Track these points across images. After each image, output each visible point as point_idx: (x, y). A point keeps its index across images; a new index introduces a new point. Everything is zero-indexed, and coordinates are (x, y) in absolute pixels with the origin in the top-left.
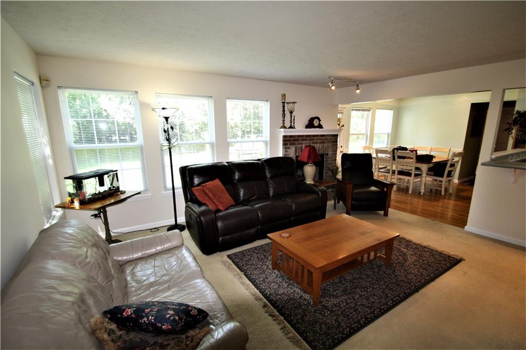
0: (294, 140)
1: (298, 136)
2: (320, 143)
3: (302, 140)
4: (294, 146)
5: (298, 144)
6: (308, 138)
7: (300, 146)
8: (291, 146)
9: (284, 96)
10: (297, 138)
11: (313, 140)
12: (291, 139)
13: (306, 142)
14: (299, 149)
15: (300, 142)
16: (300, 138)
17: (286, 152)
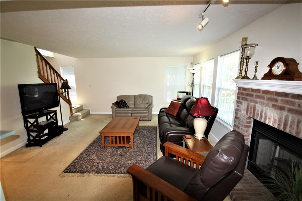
0: (247, 95)
1: (253, 90)
2: (290, 110)
3: (257, 97)
4: (246, 102)
5: (251, 101)
6: (266, 96)
7: (253, 104)
8: (243, 102)
9: (245, 39)
10: (250, 92)
11: (276, 100)
12: (244, 92)
13: (262, 100)
14: (251, 108)
15: (254, 99)
16: (254, 94)
17: (238, 106)
